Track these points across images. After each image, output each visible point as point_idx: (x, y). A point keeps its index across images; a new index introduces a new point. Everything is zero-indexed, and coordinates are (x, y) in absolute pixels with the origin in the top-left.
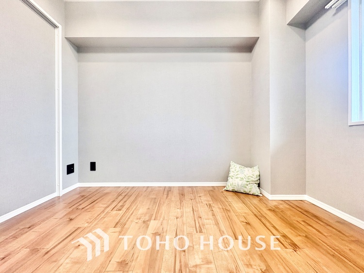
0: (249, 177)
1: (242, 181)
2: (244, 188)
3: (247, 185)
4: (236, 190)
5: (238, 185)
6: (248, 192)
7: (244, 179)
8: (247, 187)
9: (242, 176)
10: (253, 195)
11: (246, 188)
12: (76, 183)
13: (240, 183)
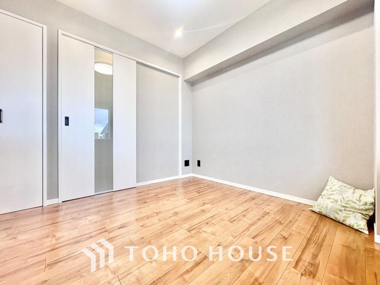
0: (350, 201)
1: (334, 204)
2: (334, 213)
3: (341, 211)
4: (324, 213)
5: (327, 207)
6: (341, 221)
7: (339, 202)
8: (340, 213)
9: (339, 198)
10: (349, 227)
11: (338, 213)
12: (190, 173)
13: (330, 205)
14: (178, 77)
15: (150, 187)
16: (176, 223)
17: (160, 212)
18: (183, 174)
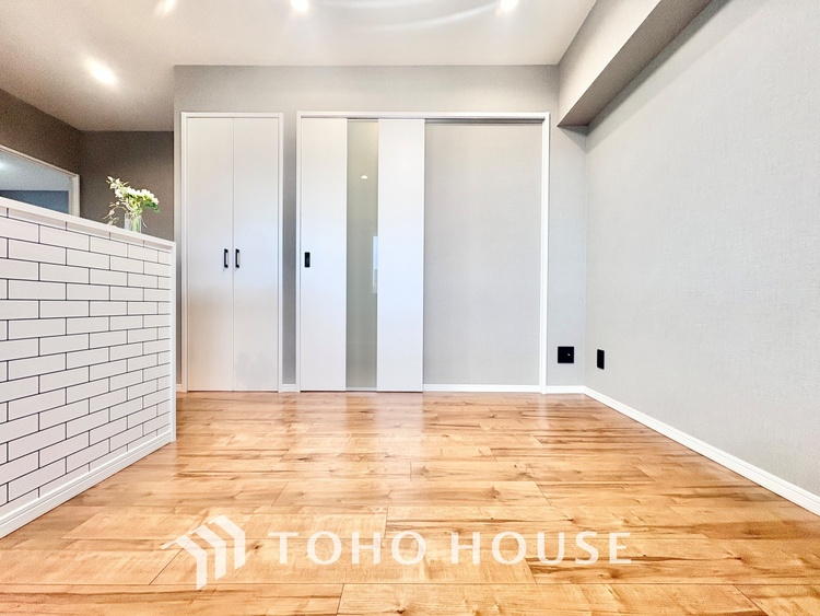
14: (541, 121)
15: (447, 397)
16: (392, 495)
17: (394, 457)
18: (549, 383)
